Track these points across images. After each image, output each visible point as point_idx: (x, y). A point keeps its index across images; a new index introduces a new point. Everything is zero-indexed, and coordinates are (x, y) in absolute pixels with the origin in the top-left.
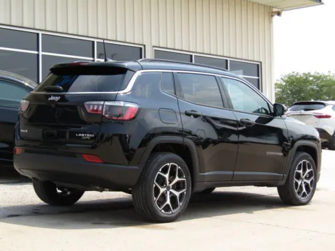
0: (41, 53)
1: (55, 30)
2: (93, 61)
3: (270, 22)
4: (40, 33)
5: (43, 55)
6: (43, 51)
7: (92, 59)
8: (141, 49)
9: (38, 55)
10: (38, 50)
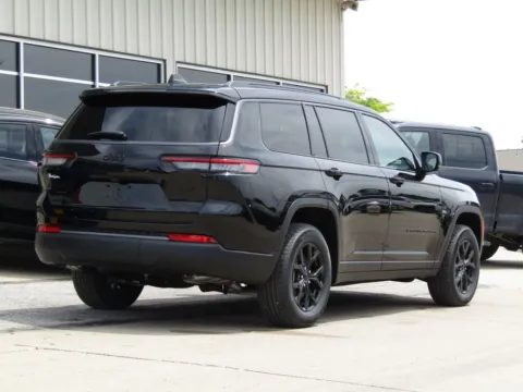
0: (23, 75)
1: (41, 38)
2: (93, 86)
3: (340, 19)
4: (22, 42)
5: (25, 78)
6: (25, 71)
7: (91, 83)
8: (159, 65)
9: (18, 78)
10: (18, 70)
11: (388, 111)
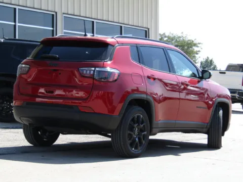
11: (198, 47)
